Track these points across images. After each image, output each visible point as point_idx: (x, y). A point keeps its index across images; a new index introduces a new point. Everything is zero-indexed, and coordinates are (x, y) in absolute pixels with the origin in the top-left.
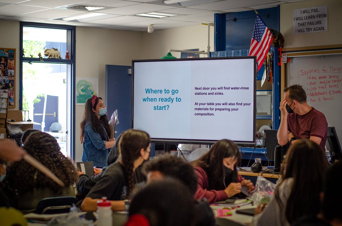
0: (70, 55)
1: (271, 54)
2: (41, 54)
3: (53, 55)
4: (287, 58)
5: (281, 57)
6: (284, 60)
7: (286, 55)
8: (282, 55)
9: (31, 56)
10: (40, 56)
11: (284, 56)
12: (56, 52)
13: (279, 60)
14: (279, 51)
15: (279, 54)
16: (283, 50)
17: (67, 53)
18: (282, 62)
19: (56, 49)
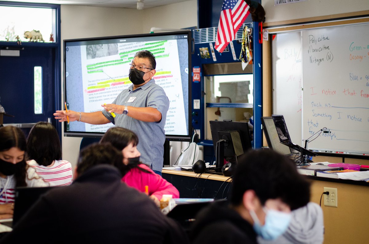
0: (54, 37)
1: (251, 30)
2: (19, 37)
3: (34, 37)
4: (269, 34)
5: (262, 33)
6: (265, 37)
7: (268, 31)
8: (263, 31)
9: (6, 39)
10: (18, 39)
11: (266, 32)
12: (37, 34)
13: (260, 37)
14: (260, 27)
15: (260, 30)
16: (265, 26)
17: (52, 35)
18: (263, 39)
19: (37, 31)
